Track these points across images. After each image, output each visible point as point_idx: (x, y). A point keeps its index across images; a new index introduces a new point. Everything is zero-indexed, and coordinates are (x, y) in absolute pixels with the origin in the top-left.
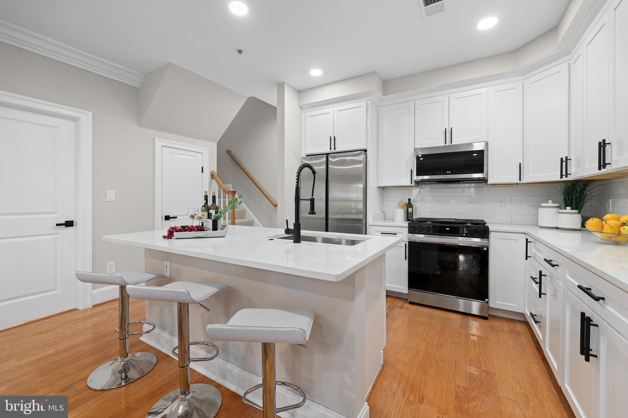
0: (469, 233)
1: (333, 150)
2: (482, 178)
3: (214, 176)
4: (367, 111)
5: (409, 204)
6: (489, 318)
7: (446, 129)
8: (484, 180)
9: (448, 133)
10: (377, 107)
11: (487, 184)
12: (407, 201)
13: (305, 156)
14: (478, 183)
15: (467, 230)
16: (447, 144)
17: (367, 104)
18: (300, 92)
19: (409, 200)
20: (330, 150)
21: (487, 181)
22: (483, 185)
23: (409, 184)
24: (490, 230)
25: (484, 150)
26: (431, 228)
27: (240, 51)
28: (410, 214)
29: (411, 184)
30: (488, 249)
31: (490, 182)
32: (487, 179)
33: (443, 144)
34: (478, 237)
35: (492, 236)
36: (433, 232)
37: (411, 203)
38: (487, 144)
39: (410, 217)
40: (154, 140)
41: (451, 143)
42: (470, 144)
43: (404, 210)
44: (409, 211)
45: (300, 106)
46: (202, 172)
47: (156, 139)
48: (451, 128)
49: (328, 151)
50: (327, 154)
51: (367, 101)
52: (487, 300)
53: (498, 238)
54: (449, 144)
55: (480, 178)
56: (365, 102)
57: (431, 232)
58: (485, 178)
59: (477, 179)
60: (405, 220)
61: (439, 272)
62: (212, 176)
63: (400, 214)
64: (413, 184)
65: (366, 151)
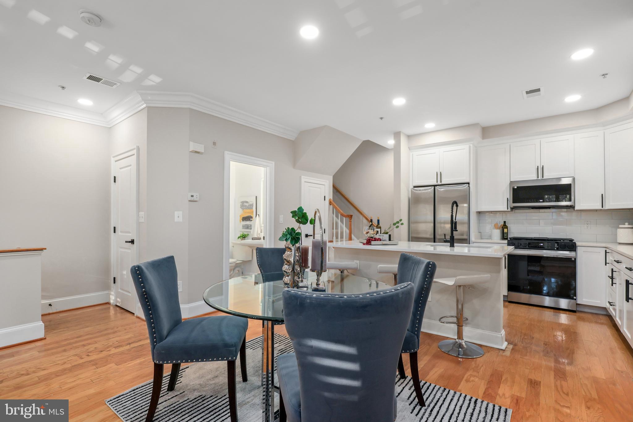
0: (559, 247)
1: (439, 183)
2: (570, 205)
3: (332, 203)
4: (469, 153)
5: (505, 226)
6: (577, 312)
7: (538, 166)
8: (572, 207)
9: (540, 170)
10: (476, 147)
11: (574, 210)
12: (503, 223)
13: (413, 187)
14: (567, 208)
15: (558, 245)
16: (539, 178)
17: (470, 147)
18: (409, 137)
19: (505, 222)
20: (437, 182)
21: (574, 207)
22: (571, 210)
23: (506, 210)
24: (577, 245)
25: (571, 184)
26: (527, 244)
27: (381, 118)
28: (505, 234)
29: (508, 209)
30: (575, 259)
31: (576, 208)
32: (574, 206)
33: (535, 178)
34: (566, 250)
35: (579, 249)
36: (529, 247)
37: (506, 225)
38: (574, 179)
39: (505, 236)
40: (300, 177)
41: (543, 178)
42: (559, 179)
43: (500, 230)
44: (505, 231)
45: (409, 147)
46: (325, 200)
47: (302, 177)
48: (543, 166)
49: (435, 183)
50: (435, 186)
51: (470, 145)
52: (575, 298)
53: (583, 251)
54: (541, 178)
55: (568, 205)
56: (468, 146)
57: (527, 247)
58: (573, 205)
59: (565, 206)
60: (501, 239)
61: (529, 287)
62: (330, 203)
63: (497, 233)
64: (509, 210)
65: (469, 183)
